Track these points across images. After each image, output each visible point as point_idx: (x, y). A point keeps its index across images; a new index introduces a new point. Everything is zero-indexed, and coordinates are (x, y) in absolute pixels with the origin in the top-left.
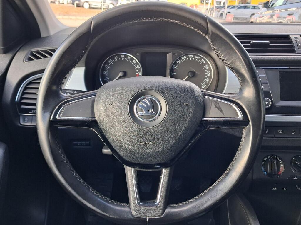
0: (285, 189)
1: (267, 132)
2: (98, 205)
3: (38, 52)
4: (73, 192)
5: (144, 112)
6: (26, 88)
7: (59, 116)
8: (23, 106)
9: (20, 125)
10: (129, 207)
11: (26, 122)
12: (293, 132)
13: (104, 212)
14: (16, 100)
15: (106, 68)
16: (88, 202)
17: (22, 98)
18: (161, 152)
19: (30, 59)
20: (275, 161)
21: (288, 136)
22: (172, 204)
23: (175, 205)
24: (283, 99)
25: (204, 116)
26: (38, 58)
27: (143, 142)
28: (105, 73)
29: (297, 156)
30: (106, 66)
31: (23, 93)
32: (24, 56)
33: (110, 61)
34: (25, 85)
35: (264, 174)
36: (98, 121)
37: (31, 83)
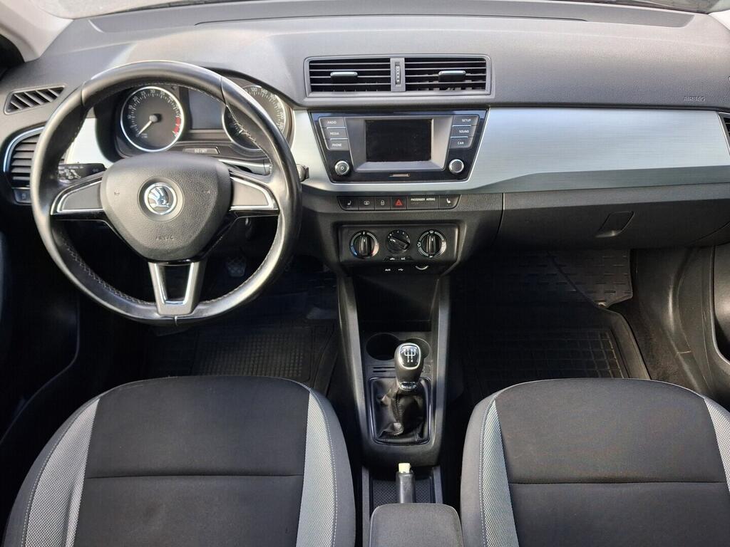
0: (402, 270)
1: (349, 204)
2: (121, 305)
3: (23, 95)
4: (90, 293)
5: (158, 204)
6: (15, 152)
7: (61, 210)
8: (15, 178)
9: (15, 203)
10: (156, 306)
11: (25, 200)
12: (383, 203)
13: (127, 312)
14: (4, 170)
15: (131, 110)
16: (108, 302)
17: (12, 167)
18: (183, 248)
19: (13, 108)
20: (366, 238)
21: (376, 209)
22: (205, 300)
23: (208, 302)
24: (370, 158)
25: (231, 204)
26: (25, 106)
27: (160, 238)
28: (130, 117)
29: (395, 232)
30: (130, 107)
31: (13, 160)
32: (4, 100)
33: (135, 99)
34: (13, 148)
35: (354, 255)
36: (106, 213)
37: (20, 144)
